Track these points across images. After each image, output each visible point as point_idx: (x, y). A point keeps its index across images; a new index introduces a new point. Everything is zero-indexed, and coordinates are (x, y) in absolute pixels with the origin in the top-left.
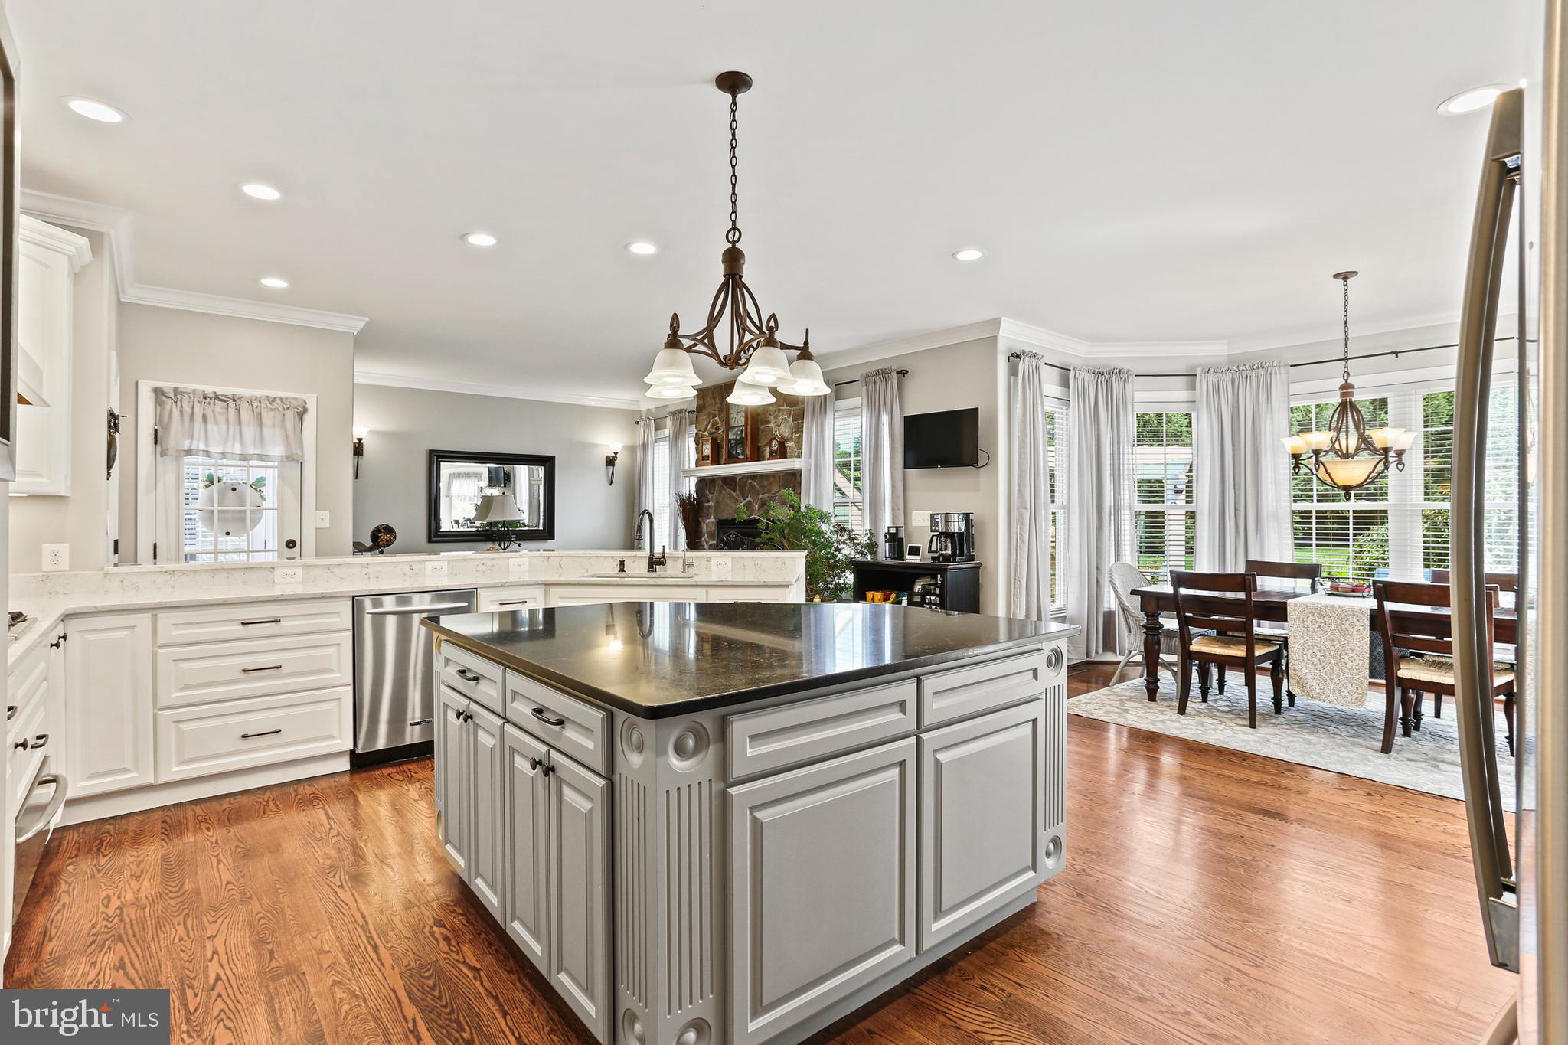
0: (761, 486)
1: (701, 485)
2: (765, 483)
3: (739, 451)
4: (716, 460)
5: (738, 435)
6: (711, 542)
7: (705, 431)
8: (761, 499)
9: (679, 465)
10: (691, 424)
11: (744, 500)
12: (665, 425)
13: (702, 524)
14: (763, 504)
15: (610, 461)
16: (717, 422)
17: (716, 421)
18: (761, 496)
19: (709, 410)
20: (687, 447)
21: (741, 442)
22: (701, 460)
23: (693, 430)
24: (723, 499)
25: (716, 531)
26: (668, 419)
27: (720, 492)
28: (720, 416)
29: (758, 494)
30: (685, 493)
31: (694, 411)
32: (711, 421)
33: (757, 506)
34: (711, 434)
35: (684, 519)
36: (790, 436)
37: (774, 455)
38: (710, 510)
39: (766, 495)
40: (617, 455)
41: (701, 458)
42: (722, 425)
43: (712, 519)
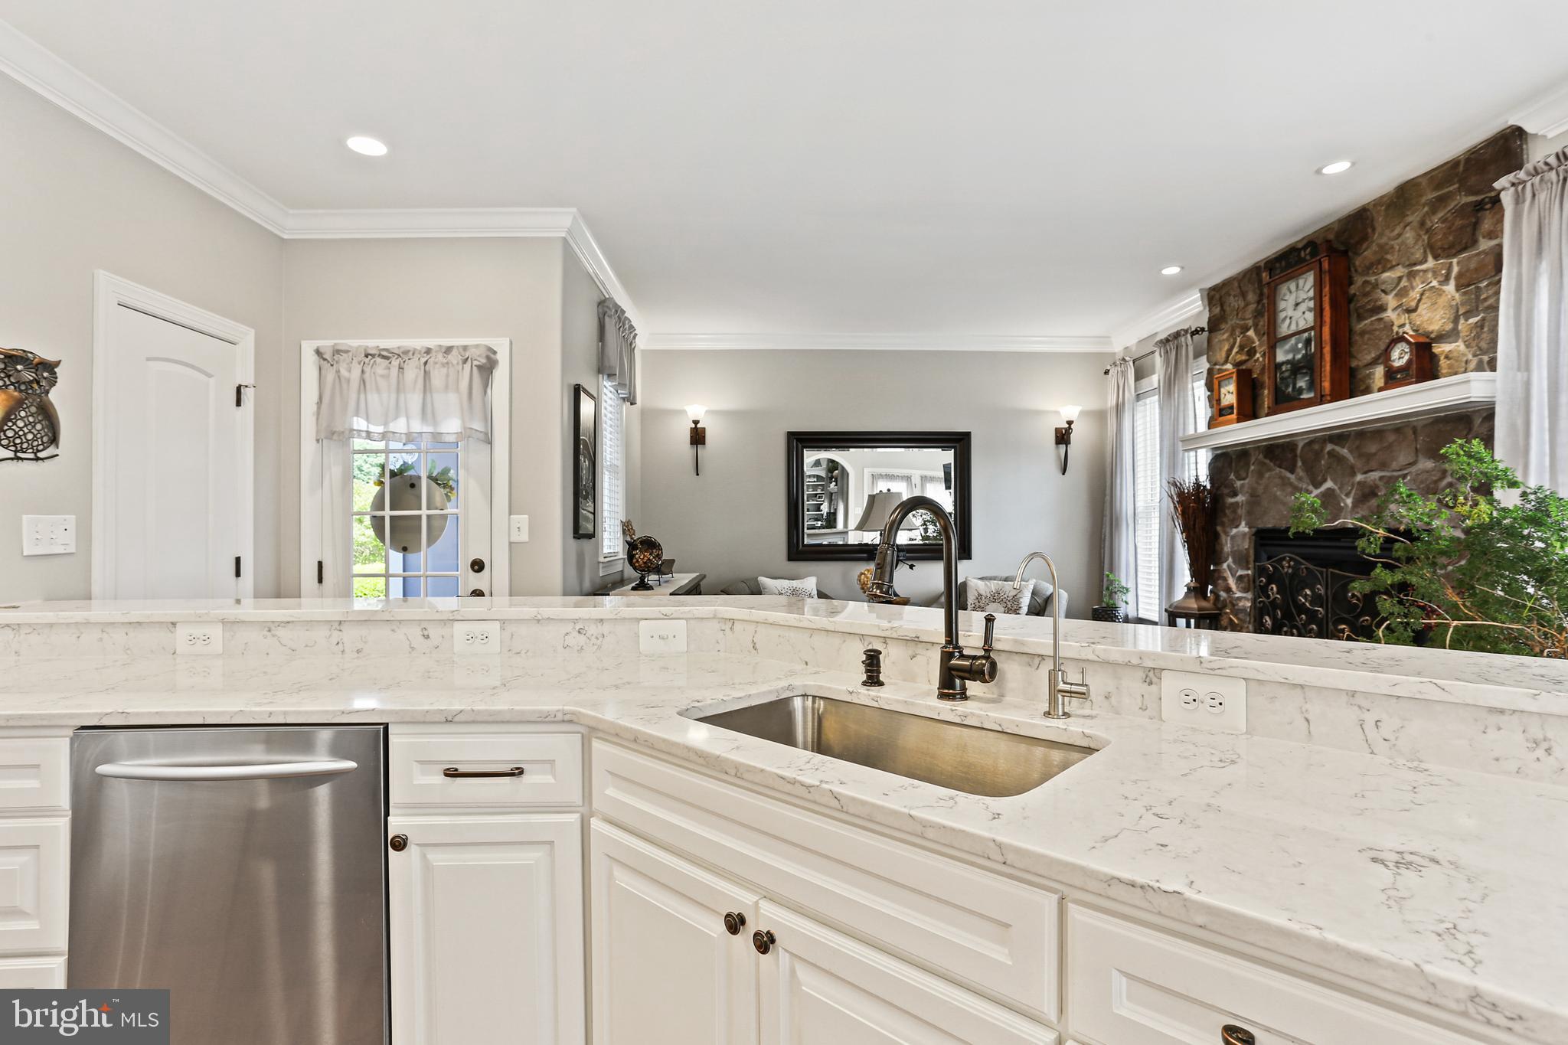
0: (1361, 455)
1: (1219, 464)
2: (1372, 448)
3: (1302, 383)
4: (1248, 410)
5: (1298, 351)
6: (1240, 572)
7: (1226, 362)
8: (1359, 483)
9: (1175, 431)
10: (1197, 356)
11: (1317, 486)
12: (1153, 366)
13: (1223, 537)
14: (1367, 494)
15: (1063, 437)
16: (1250, 340)
17: (1249, 338)
18: (1359, 477)
19: (1233, 321)
20: (1190, 399)
21: (1307, 366)
22: (1219, 414)
23: (1203, 364)
24: (1266, 488)
25: (1252, 552)
26: (1157, 354)
27: (1260, 475)
28: (1256, 326)
29: (1353, 474)
30: (1188, 480)
31: (1203, 330)
32: (1238, 339)
33: (1349, 501)
34: (1237, 365)
35: (1186, 529)
36: (1450, 326)
37: (1394, 379)
38: (1239, 511)
39: (1375, 475)
40: (1072, 426)
41: (1216, 413)
42: (1261, 345)
43: (1243, 528)
